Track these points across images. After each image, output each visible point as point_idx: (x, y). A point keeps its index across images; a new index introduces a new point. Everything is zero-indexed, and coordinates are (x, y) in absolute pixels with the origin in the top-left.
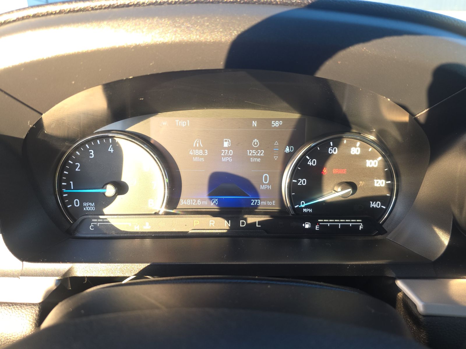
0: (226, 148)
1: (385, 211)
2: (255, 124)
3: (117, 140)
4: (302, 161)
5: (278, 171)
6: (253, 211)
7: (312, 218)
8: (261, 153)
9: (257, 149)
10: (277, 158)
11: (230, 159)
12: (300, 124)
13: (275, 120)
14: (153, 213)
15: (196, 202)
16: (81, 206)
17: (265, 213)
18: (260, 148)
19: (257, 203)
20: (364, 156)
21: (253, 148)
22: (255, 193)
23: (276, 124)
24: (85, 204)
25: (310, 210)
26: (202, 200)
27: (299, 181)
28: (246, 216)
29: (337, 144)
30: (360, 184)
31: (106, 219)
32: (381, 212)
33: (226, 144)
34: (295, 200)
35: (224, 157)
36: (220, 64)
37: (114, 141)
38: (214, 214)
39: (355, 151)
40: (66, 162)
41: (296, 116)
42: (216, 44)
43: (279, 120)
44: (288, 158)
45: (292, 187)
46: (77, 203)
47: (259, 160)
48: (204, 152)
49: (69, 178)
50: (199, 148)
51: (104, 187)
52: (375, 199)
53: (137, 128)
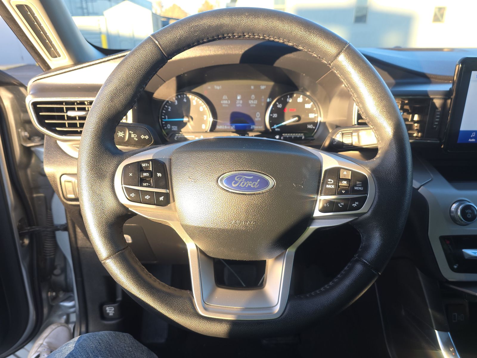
0: (238, 100)
1: (315, 129)
2: (252, 87)
3: (188, 95)
4: (275, 105)
5: (264, 111)
6: (252, 130)
7: (280, 134)
8: (256, 102)
9: (253, 100)
10: (263, 104)
11: (241, 105)
12: (274, 87)
13: (262, 85)
14: (205, 131)
15: (224, 127)
16: (171, 128)
17: (257, 131)
18: (255, 99)
19: (254, 127)
20: (304, 102)
21: (252, 100)
22: (253, 123)
23: (263, 87)
24: (173, 127)
25: (279, 130)
26: (227, 126)
27: (273, 115)
28: (248, 132)
29: (291, 96)
30: (303, 116)
31: (182, 134)
32: (312, 130)
33: (239, 98)
34: (271, 124)
35: (238, 104)
36: (237, 61)
37: (186, 96)
38: (233, 132)
39: (300, 99)
40: (164, 107)
41: (272, 84)
42: (236, 55)
43: (264, 85)
44: (268, 104)
45: (271, 118)
46: (169, 126)
47: (254, 106)
48: (228, 102)
49: (165, 114)
50: (226, 100)
51: (183, 117)
52: (310, 123)
53: (197, 90)
